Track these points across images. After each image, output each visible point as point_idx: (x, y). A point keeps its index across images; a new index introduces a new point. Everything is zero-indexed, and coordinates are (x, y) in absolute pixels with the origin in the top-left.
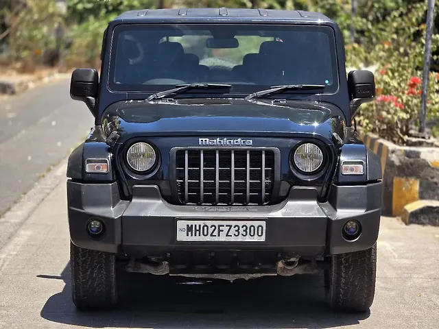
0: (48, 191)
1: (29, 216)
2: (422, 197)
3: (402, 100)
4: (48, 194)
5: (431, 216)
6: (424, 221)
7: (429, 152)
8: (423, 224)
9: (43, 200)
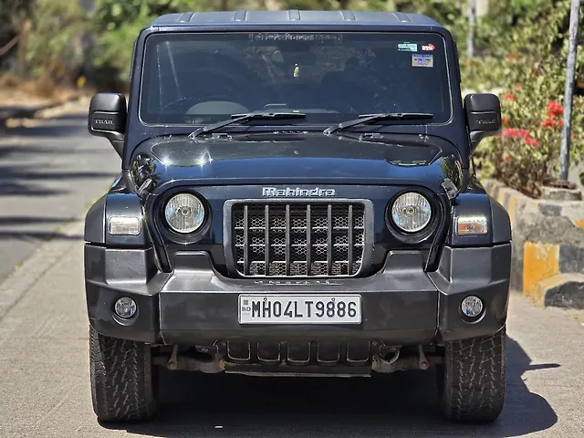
0: (53, 260)
1: (21, 297)
2: (563, 270)
3: (536, 135)
4: (52, 265)
5: (576, 296)
6: (566, 303)
7: (572, 206)
8: (564, 306)
9: (44, 273)
